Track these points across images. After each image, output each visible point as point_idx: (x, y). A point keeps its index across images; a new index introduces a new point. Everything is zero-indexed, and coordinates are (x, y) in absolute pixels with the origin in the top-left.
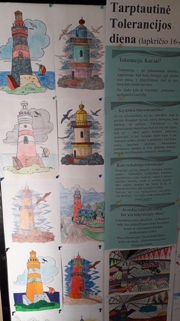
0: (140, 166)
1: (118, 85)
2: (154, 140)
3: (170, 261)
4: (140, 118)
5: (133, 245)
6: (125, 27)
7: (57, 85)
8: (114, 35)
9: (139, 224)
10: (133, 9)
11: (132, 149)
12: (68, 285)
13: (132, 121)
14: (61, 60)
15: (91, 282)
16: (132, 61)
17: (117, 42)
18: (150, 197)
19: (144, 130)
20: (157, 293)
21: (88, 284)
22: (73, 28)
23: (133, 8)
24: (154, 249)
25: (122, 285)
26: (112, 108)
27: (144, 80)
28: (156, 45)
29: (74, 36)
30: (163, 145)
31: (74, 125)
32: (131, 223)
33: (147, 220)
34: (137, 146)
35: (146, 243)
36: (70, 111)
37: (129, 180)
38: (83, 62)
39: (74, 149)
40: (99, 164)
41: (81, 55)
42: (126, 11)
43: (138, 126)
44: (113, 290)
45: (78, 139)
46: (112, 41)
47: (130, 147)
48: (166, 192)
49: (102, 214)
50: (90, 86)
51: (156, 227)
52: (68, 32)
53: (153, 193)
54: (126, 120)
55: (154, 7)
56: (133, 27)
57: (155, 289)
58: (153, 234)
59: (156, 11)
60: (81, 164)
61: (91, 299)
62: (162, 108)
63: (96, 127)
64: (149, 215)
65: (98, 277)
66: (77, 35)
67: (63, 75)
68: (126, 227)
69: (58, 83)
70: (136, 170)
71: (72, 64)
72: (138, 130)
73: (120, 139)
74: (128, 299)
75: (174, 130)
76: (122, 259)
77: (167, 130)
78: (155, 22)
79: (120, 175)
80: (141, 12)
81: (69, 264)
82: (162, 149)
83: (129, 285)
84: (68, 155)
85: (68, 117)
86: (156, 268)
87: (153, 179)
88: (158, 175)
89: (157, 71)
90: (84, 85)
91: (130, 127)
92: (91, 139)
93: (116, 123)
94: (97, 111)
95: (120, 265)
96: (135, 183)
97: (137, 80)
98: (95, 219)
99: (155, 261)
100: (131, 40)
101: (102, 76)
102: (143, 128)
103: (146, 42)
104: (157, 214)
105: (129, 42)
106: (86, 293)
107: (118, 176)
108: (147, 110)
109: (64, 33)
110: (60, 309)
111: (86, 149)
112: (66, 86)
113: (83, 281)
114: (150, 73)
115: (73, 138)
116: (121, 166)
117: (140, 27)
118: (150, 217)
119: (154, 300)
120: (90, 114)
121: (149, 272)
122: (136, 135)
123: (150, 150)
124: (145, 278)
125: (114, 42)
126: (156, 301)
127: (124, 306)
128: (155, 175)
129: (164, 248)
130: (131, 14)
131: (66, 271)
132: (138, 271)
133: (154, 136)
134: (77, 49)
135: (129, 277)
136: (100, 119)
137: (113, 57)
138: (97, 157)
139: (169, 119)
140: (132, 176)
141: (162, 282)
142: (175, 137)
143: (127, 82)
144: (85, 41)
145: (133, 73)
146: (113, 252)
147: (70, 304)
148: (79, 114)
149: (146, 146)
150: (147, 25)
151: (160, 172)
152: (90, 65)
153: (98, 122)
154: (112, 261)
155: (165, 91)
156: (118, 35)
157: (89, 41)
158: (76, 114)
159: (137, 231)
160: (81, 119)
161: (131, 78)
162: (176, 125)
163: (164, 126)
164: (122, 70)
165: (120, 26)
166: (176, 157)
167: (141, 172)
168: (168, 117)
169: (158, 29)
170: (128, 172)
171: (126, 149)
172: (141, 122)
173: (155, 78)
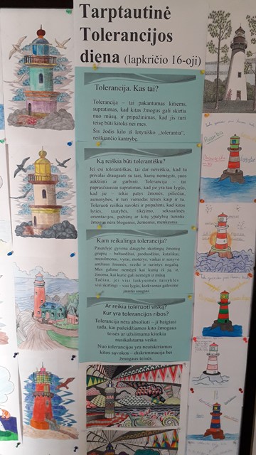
0: (131, 242)
1: (94, 123)
2: (152, 206)
3: (180, 385)
4: (129, 173)
5: (121, 359)
6: (102, 40)
7: (6, 122)
8: (87, 51)
9: (130, 328)
10: (113, 13)
11: (118, 217)
12: (29, 409)
13: (117, 176)
14: (13, 88)
15: (62, 408)
16: (114, 89)
17: (92, 61)
18: (146, 289)
19: (136, 191)
20: (160, 432)
21: (58, 410)
22: (29, 41)
23: (113, 11)
24: (154, 366)
25: (107, 416)
26: (86, 158)
27: (134, 118)
28: (151, 66)
29: (30, 53)
30: (164, 214)
31: (32, 180)
32: (118, 325)
33: (142, 322)
34: (125, 214)
35: (142, 356)
36: (27, 159)
37: (115, 262)
38: (44, 90)
39: (34, 215)
40: (71, 237)
41: (41, 80)
42: (103, 17)
43: (126, 185)
44: (93, 422)
45: (39, 200)
46: (84, 59)
47: (116, 215)
48: (170, 283)
49: (75, 311)
50: (54, 125)
51: (156, 334)
52: (21, 48)
53: (150, 283)
54: (109, 176)
55: (145, 10)
56: (115, 40)
57: (158, 426)
58: (152, 344)
59: (148, 15)
60: (44, 237)
61: (62, 432)
62: (160, 159)
63: (64, 184)
64: (145, 315)
65: (72, 401)
66: (35, 52)
67: (16, 108)
68: (111, 331)
69: (9, 120)
70: (125, 249)
71: (27, 94)
72: (127, 191)
73: (98, 203)
74: (115, 437)
75: (181, 191)
76: (105, 378)
77: (170, 191)
78: (147, 32)
79: (101, 254)
80: (126, 17)
81: (29, 378)
82: (164, 220)
83: (117, 416)
84: (25, 223)
85: (24, 167)
86: (158, 394)
87: (151, 262)
88: (157, 257)
89: (152, 104)
90: (46, 123)
91: (115, 185)
92: (57, 200)
93: (93, 179)
94: (66, 161)
95: (103, 386)
96: (124, 268)
97: (122, 117)
98: (66, 317)
99: (157, 385)
100: (112, 58)
101: (71, 111)
102: (135, 188)
103: (136, 61)
104: (158, 314)
105: (109, 61)
106: (54, 422)
107: (98, 256)
108: (140, 162)
109: (16, 49)
110: (18, 442)
111: (51, 214)
112: (19, 124)
113: (50, 404)
114: (142, 107)
115: (32, 198)
116: (103, 241)
117: (125, 39)
118: (146, 319)
119: (156, 441)
120: (56, 164)
121: (148, 400)
122: (124, 197)
123: (146, 220)
124: (142, 408)
125: (87, 61)
126: (159, 444)
127: (110, 446)
128: (153, 257)
129: (170, 366)
130: (110, 21)
131: (26, 388)
132: (129, 396)
133: (151, 200)
134: (35, 72)
135: (117, 404)
136: (70, 172)
137: (86, 83)
138: (67, 227)
139: (173, 176)
140: (119, 257)
141: (168, 416)
142: (182, 203)
143: (108, 120)
144: (47, 60)
145: (116, 107)
146: (91, 366)
147: (32, 436)
148: (39, 164)
149: (139, 214)
150: (134, 37)
151: (160, 253)
152: (54, 95)
153: (66, 177)
154: (90, 379)
155: (166, 133)
156: (92, 51)
157: (52, 60)
158: (35, 163)
159: (128, 338)
160: (43, 171)
161: (113, 113)
162: (183, 185)
163: (165, 185)
164: (100, 102)
165: (96, 38)
166: (186, 232)
167: (132, 252)
168: (172, 173)
169: (152, 42)
170: (113, 251)
171: (108, 217)
172: (131, 179)
173: (150, 114)
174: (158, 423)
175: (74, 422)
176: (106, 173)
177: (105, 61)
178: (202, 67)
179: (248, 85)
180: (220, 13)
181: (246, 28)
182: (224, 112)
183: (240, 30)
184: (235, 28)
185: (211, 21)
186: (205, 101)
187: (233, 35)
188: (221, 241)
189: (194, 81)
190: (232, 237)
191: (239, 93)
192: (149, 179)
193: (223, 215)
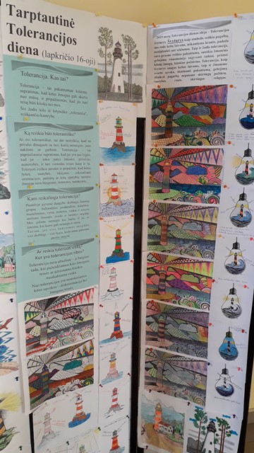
0: (55, 198)
1: (21, 102)
2: (68, 169)
3: (93, 304)
4: (50, 143)
5: (52, 293)
6: (25, 35)
8: (13, 43)
9: (57, 267)
10: (34, 16)
11: (44, 179)
13: (40, 145)
15: (3, 347)
16: (36, 76)
17: (17, 51)
19: (56, 157)
20: (81, 344)
24: (75, 293)
25: (42, 343)
26: (16, 130)
27: (51, 100)
28: (62, 61)
30: (77, 175)
32: (48, 266)
33: (66, 260)
34: (48, 176)
35: (66, 287)
37: (43, 216)
40: (5, 198)
42: (25, 17)
43: (48, 153)
44: (31, 351)
46: (11, 49)
47: (42, 177)
48: (84, 228)
49: (12, 261)
51: (76, 268)
53: (70, 230)
54: (34, 145)
55: (57, 18)
56: (35, 37)
57: (79, 340)
58: (73, 276)
59: (59, 22)
61: (5, 368)
62: (72, 132)
64: (68, 254)
65: (11, 339)
68: (42, 272)
70: (50, 204)
72: (49, 157)
73: (28, 167)
74: (49, 358)
75: (88, 157)
76: (39, 311)
77: (80, 157)
78: (59, 35)
79: (31, 210)
82: (76, 179)
83: (50, 341)
86: (78, 315)
87: (70, 213)
88: (74, 209)
89: (63, 90)
91: (40, 153)
93: (22, 147)
95: (38, 318)
96: (50, 219)
97: (42, 99)
98: (3, 267)
99: (77, 308)
100: (33, 52)
101: (1, 91)
102: (55, 155)
103: (50, 56)
104: (77, 252)
105: (31, 53)
107: (30, 212)
108: (57, 134)
114: (57, 92)
116: (33, 199)
117: (42, 37)
118: (68, 257)
119: (79, 352)
121: (71, 322)
122: (47, 162)
123: (64, 180)
124: (67, 329)
125: (13, 51)
126: (81, 354)
127: (45, 367)
128: (71, 209)
129: (86, 291)
130: (31, 22)
132: (59, 322)
133: (67, 164)
135: (49, 331)
136: (2, 142)
137: (13, 69)
139: (81, 146)
140: (46, 211)
141: (85, 331)
142: (88, 166)
143: (32, 100)
145: (37, 90)
146: (28, 304)
149: (59, 176)
150: (49, 37)
151: (76, 205)
154: (28, 315)
155: (75, 113)
156: (17, 43)
159: (55, 275)
161: (35, 95)
162: (89, 153)
163: (76, 153)
164: (25, 86)
165: (20, 34)
166: (92, 188)
167: (55, 206)
168: (80, 143)
169: (62, 43)
170: (40, 207)
171: (36, 179)
172: (51, 148)
173: (63, 98)
174: (79, 338)
175: (14, 356)
176: (33, 143)
177: (27, 53)
178: (96, 67)
179: (124, 82)
180: (106, 30)
181: (122, 42)
182: (111, 100)
183: (118, 43)
184: (115, 42)
185: (100, 34)
186: (99, 92)
187: (114, 46)
188: (114, 194)
189: (91, 76)
190: (121, 190)
191: (119, 87)
192: (65, 148)
193: (114, 175)
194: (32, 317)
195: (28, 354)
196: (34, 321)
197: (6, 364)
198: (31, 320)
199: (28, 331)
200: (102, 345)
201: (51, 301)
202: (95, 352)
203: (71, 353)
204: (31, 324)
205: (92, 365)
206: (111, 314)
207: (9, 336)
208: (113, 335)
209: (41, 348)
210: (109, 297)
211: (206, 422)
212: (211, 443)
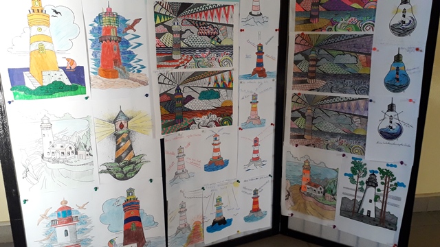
3: (232, 26)
20: (219, 73)
44: (162, 63)
57: (217, 68)
61: (132, 79)
74: (183, 80)
76: (171, 15)
83: (183, 58)
86: (216, 35)
95: (169, 23)
99: (214, 25)
106: (124, 69)
110: (86, 96)
113: (118, 50)
119: (216, 81)
121: (207, 42)
126: (218, 84)
127: (178, 89)
129: (224, 6)
135: (183, 45)
141: (224, 57)
146: (157, 3)
147: (101, 87)
154: (158, 17)
174: (217, 64)
175: (143, 67)
194: (163, 20)
195: (159, 66)
196: (165, 26)
197: (135, 75)
198: (162, 24)
199: (159, 36)
200: (243, 80)
201: (185, 6)
202: (235, 85)
203: (208, 79)
204: (162, 29)
205: (231, 102)
206: (253, 45)
207: (137, 40)
208: (255, 71)
209: (173, 63)
210: (251, 22)
211: (365, 175)
212: (371, 201)
